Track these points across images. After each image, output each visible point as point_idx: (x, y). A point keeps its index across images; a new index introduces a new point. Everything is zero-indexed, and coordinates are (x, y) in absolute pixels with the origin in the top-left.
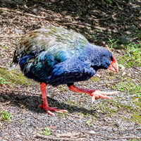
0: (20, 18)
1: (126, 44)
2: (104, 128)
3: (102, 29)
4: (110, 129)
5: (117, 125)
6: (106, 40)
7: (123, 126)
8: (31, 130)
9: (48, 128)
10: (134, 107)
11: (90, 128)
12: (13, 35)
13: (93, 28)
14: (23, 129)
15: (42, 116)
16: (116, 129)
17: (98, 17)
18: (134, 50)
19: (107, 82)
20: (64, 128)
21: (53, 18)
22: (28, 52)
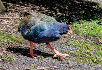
0: (18, 8)
1: (73, 21)
2: (62, 65)
3: (60, 14)
4: (64, 65)
5: (68, 63)
6: (63, 20)
7: (71, 64)
8: (24, 66)
9: (32, 65)
10: (77, 54)
11: (54, 65)
12: (15, 17)
13: (56, 14)
14: (20, 65)
15: (29, 59)
16: (67, 65)
17: (59, 8)
18: (77, 25)
19: (63, 41)
20: (41, 65)
21: (35, 8)
22: (26, 26)
